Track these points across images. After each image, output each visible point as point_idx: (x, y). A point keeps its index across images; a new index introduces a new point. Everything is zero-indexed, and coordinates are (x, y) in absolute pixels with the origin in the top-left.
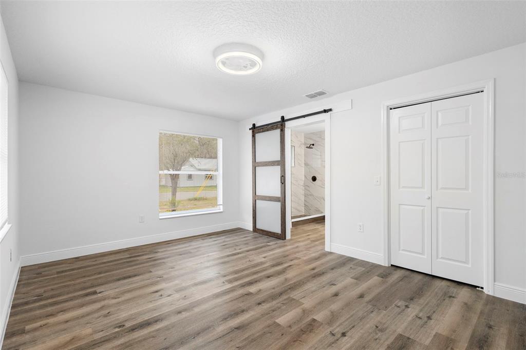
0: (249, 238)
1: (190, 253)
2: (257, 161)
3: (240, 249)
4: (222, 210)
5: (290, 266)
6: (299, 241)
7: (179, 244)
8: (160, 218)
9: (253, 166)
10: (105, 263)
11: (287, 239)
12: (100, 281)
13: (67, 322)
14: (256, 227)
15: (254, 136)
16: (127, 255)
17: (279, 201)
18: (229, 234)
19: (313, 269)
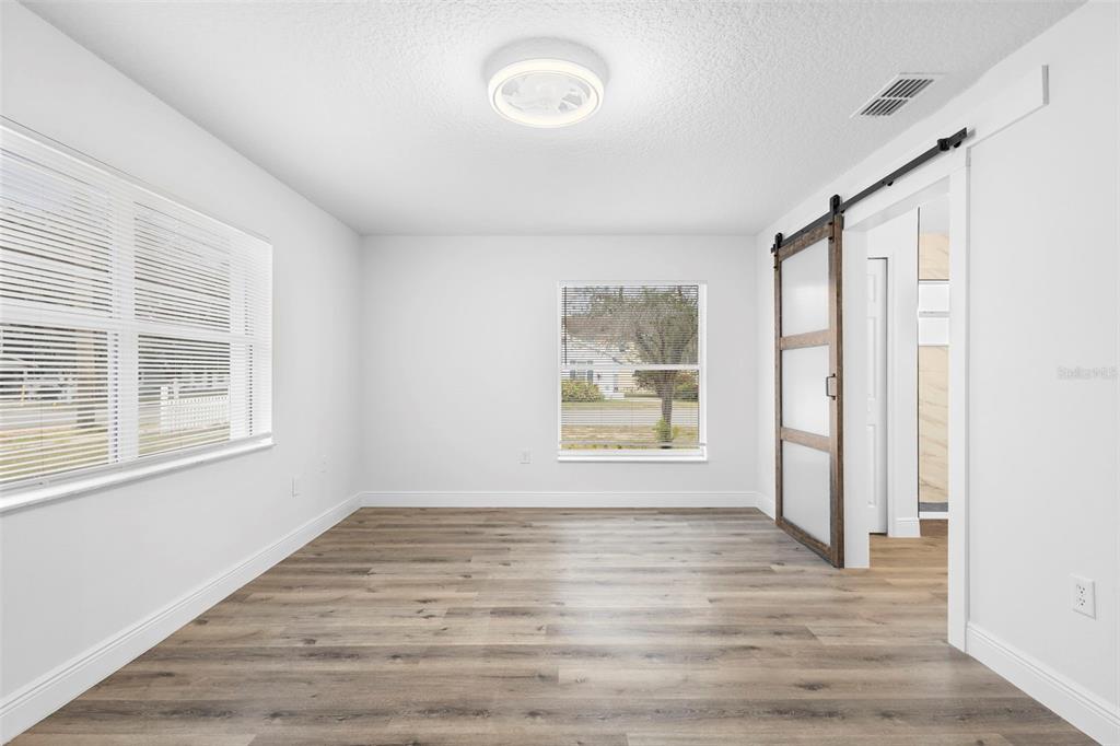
0: (746, 539)
1: (577, 542)
2: (784, 335)
3: (684, 561)
4: (705, 459)
5: (753, 648)
6: (889, 584)
7: (582, 519)
8: (560, 458)
9: (776, 347)
10: (441, 526)
11: (847, 565)
12: (395, 555)
13: (285, 604)
14: (782, 514)
15: (778, 267)
16: (481, 520)
17: (826, 450)
18: (709, 519)
19: (812, 687)
